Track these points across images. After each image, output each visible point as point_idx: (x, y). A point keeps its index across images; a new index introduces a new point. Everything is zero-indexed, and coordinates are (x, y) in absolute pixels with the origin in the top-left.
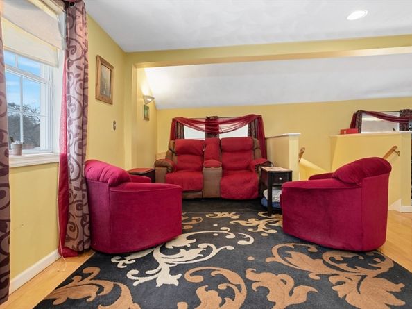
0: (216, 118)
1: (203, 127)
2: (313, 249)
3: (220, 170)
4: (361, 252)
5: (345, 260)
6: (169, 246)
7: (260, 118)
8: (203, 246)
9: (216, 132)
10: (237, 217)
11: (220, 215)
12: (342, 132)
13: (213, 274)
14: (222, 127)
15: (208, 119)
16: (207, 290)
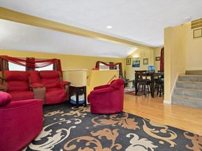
0: (33, 59)
1: (25, 63)
2: (105, 116)
3: (44, 89)
4: (119, 113)
5: (117, 117)
6: (38, 139)
7: (59, 61)
8: (59, 131)
9: (34, 67)
10: (62, 112)
11: (53, 114)
12: (93, 69)
13: (78, 141)
14: (38, 64)
15: (28, 59)
16: (82, 149)
